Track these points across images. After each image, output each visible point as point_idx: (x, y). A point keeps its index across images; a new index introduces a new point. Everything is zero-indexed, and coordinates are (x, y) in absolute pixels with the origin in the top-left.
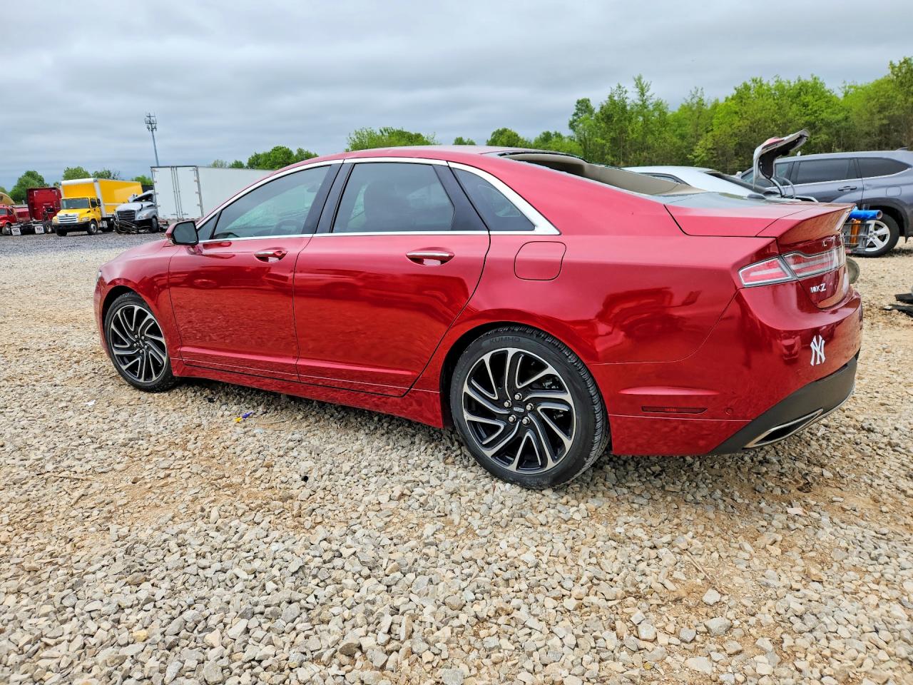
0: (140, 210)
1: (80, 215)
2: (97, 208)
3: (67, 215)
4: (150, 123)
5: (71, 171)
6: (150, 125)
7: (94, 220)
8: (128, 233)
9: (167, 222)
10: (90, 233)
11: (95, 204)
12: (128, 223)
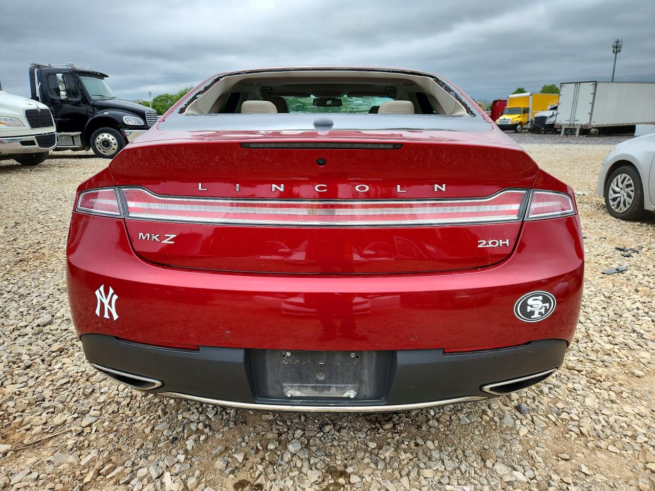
0: (551, 116)
1: (513, 119)
2: (526, 114)
3: (504, 119)
4: (617, 47)
5: (548, 87)
6: (615, 49)
7: (521, 123)
8: (539, 133)
9: (561, 126)
10: (516, 132)
11: (526, 111)
12: (539, 126)
